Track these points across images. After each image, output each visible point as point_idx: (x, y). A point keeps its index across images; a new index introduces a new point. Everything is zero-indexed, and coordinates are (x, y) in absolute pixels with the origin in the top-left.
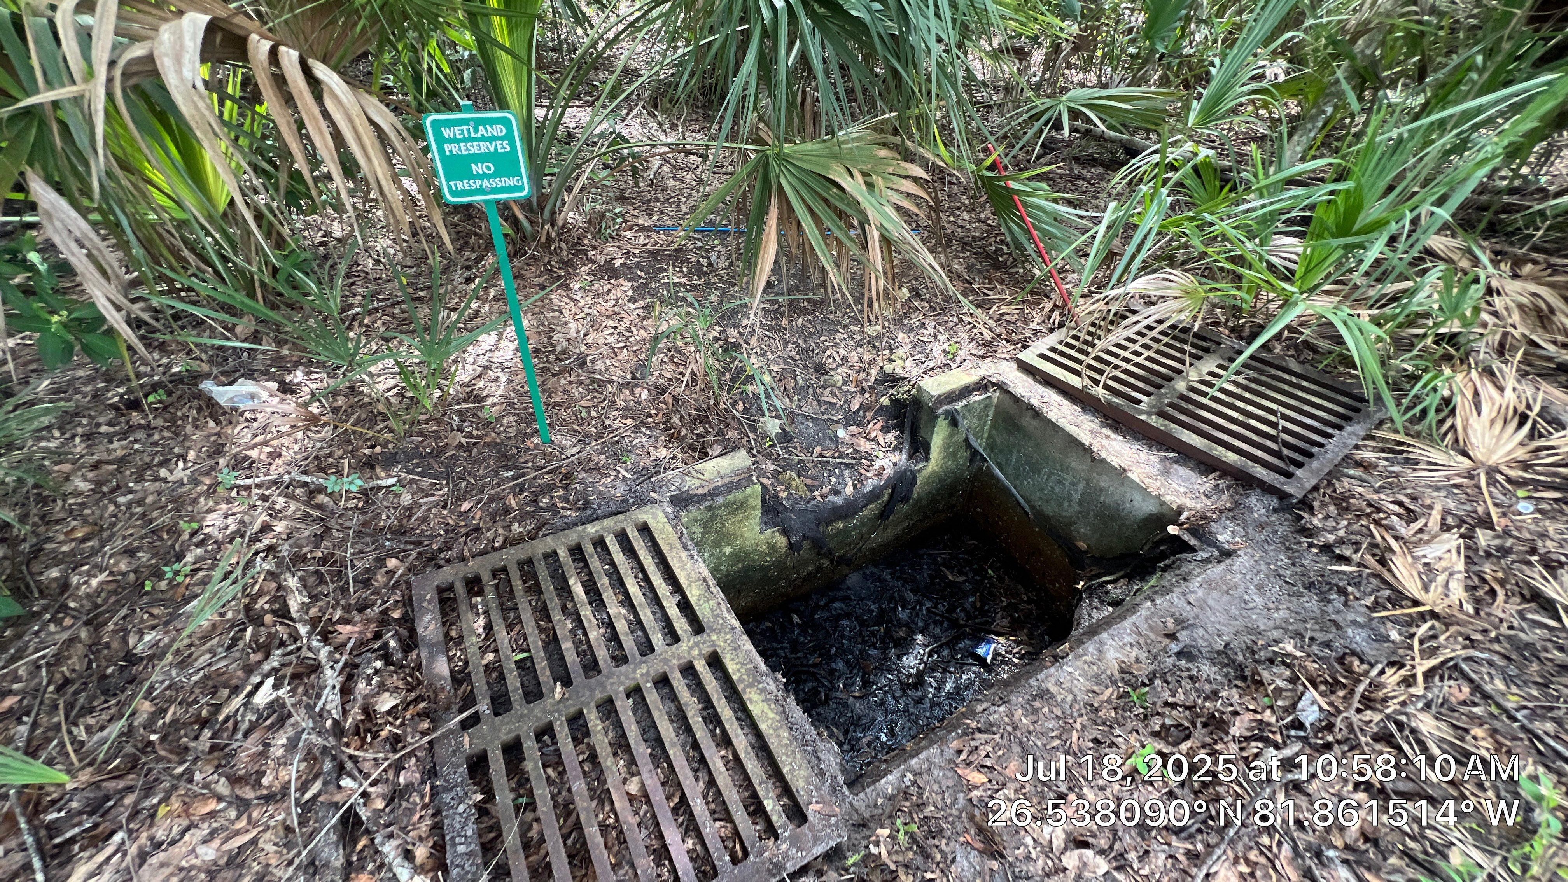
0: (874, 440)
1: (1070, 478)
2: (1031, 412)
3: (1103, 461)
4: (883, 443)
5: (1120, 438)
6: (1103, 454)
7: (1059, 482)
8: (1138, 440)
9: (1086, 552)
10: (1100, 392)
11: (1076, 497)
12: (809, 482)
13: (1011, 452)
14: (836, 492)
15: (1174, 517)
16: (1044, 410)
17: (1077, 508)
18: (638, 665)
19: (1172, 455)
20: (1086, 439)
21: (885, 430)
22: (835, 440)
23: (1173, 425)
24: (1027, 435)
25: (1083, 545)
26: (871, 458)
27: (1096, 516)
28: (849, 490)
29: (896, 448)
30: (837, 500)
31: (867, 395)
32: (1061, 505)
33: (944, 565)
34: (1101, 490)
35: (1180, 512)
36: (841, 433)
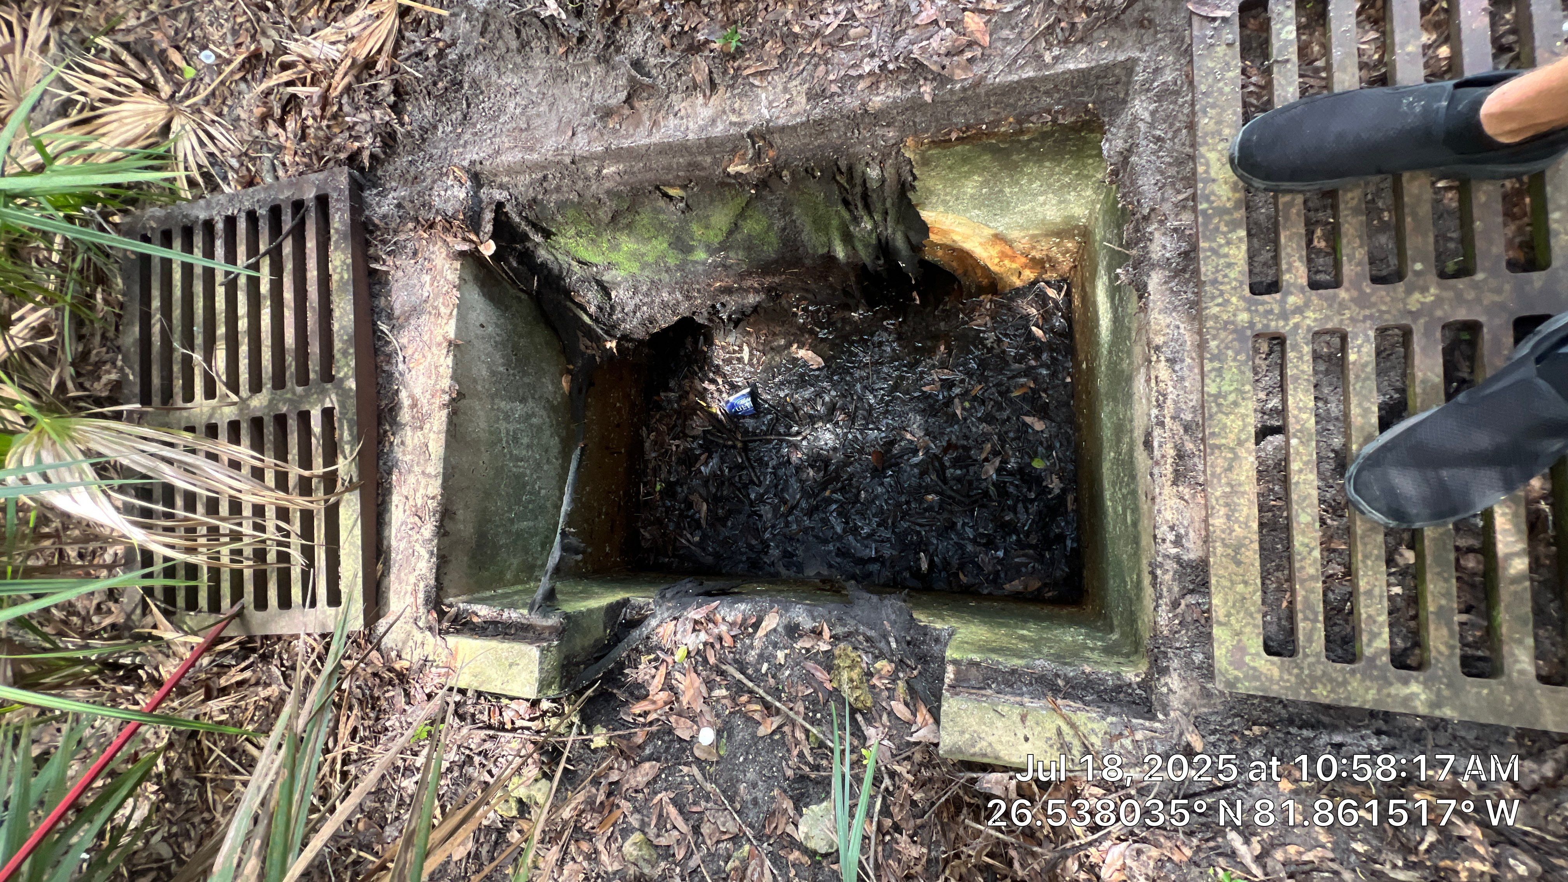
0: (669, 686)
1: (503, 426)
2: (449, 526)
3: (455, 377)
4: (663, 670)
5: (403, 395)
6: (446, 383)
7: (516, 439)
8: (390, 375)
9: (569, 372)
10: (345, 466)
11: (519, 409)
12: (821, 675)
13: (519, 535)
14: (793, 631)
15: (472, 258)
16: (432, 504)
17: (531, 403)
18: (1424, 310)
19: (384, 328)
20: (439, 420)
21: (639, 692)
22: (724, 731)
23: (338, 345)
24: (483, 520)
25: (565, 383)
26: (698, 658)
27: (525, 373)
28: (771, 621)
29: (649, 651)
30: (801, 616)
31: (614, 776)
32: (540, 429)
33: (698, 526)
34: (493, 373)
35: (462, 254)
36: (707, 736)
